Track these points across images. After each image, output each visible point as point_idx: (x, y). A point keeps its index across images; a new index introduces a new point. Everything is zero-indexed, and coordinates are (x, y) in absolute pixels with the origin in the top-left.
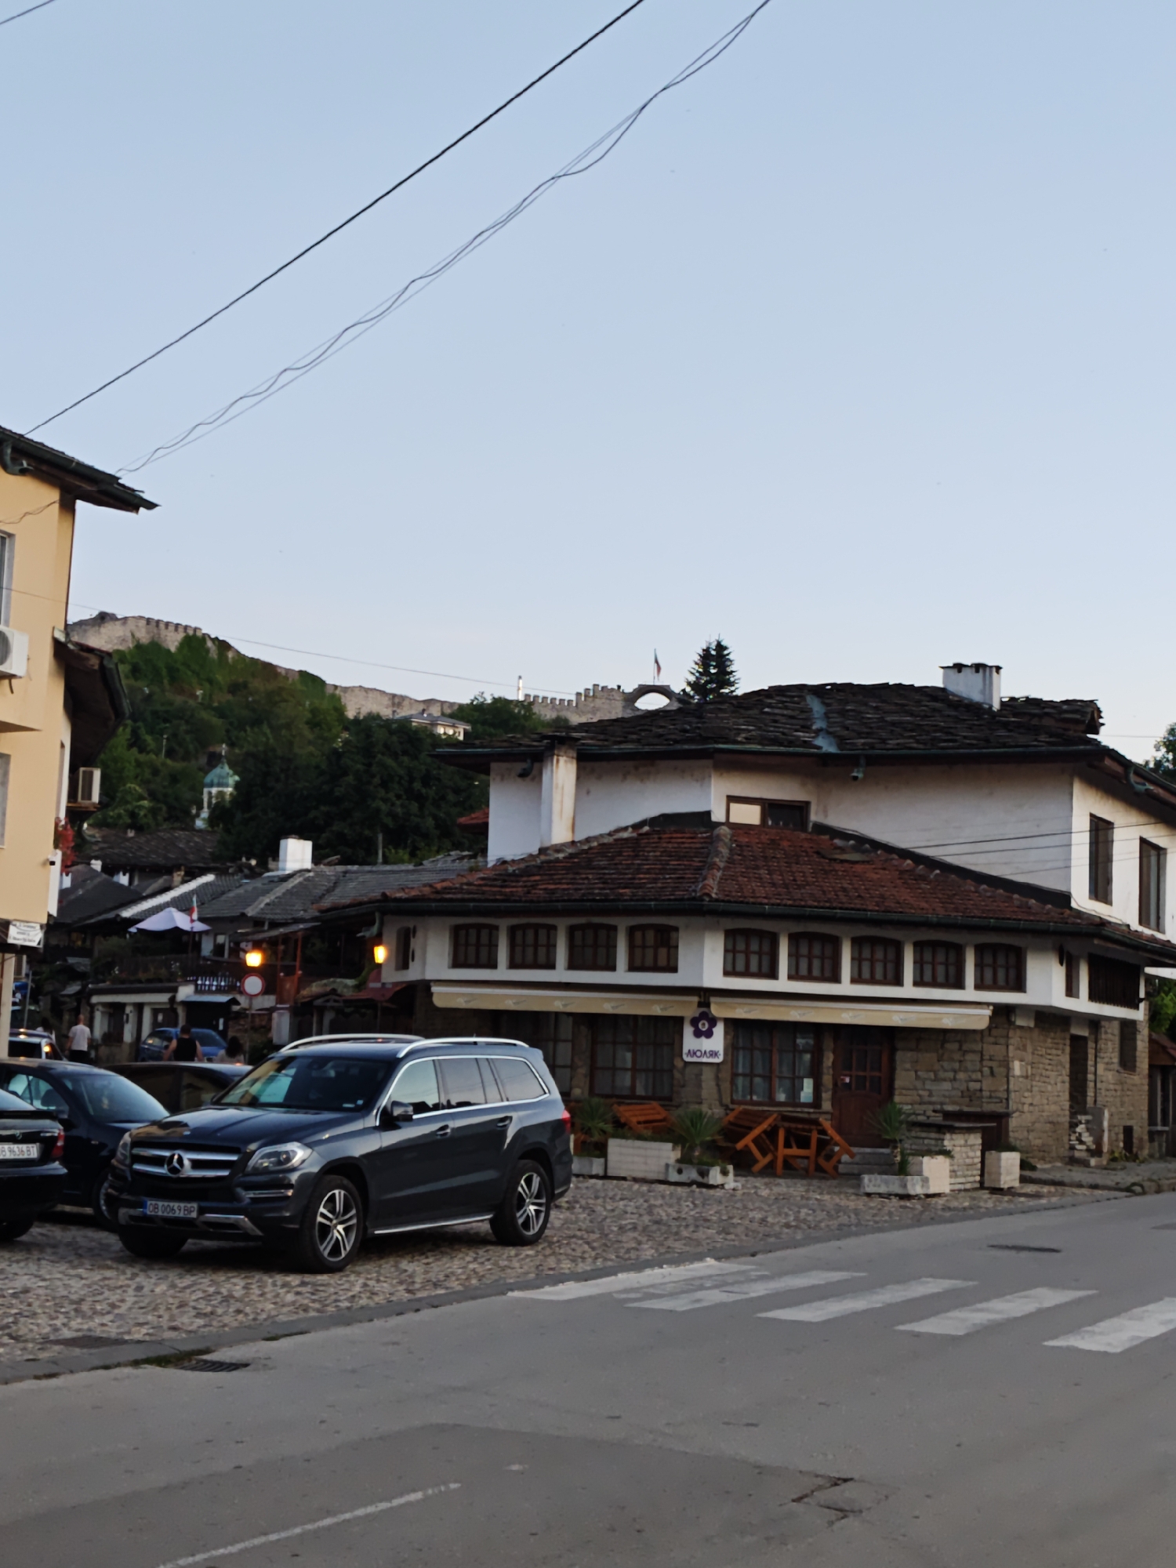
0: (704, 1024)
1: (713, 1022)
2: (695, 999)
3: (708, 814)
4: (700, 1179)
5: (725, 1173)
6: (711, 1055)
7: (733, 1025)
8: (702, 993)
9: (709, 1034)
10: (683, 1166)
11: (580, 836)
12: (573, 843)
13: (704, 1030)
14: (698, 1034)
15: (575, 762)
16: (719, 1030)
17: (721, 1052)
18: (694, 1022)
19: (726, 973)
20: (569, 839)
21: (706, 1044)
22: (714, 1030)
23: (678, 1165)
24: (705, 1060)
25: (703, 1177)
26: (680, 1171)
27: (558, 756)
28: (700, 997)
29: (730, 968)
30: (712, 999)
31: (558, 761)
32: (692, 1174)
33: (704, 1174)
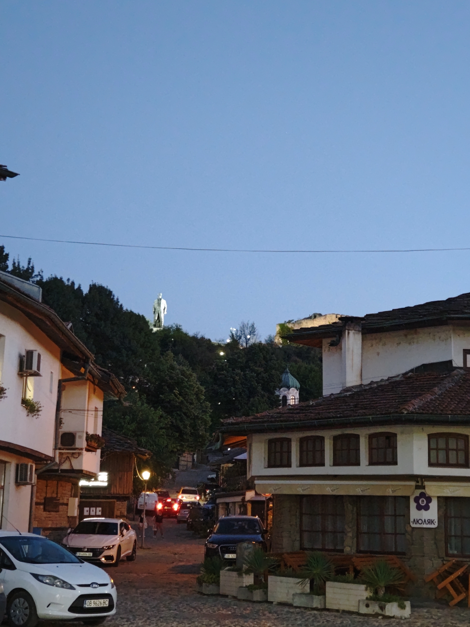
0: (423, 501)
1: (429, 500)
2: (413, 483)
3: (451, 362)
4: (380, 612)
5: (402, 607)
6: (429, 523)
7: (444, 501)
8: (419, 479)
9: (427, 508)
10: (369, 602)
11: (366, 382)
12: (361, 385)
13: (423, 505)
14: (419, 508)
15: (360, 334)
16: (434, 505)
17: (436, 520)
18: (417, 500)
19: (431, 464)
20: (358, 383)
21: (425, 515)
22: (430, 505)
23: (366, 602)
24: (425, 526)
25: (382, 611)
26: (367, 606)
27: (348, 330)
28: (418, 482)
29: (433, 460)
30: (426, 483)
31: (349, 333)
32: (374, 608)
33: (382, 608)
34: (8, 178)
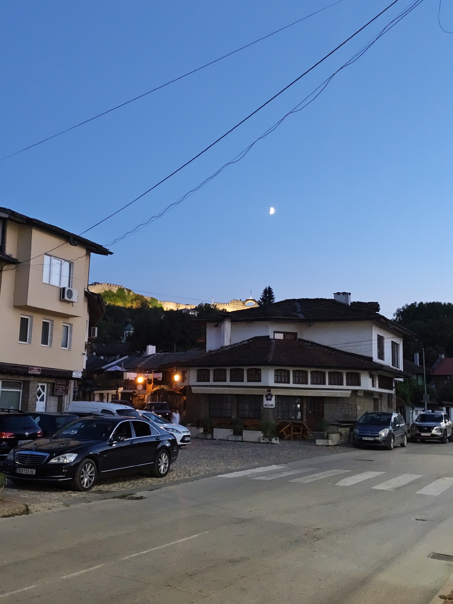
0: (269, 397)
1: (272, 396)
2: (266, 390)
3: (269, 336)
4: (269, 442)
5: (276, 440)
6: (271, 406)
7: (277, 397)
8: (268, 388)
9: (271, 400)
10: (264, 438)
11: (233, 343)
12: (230, 345)
13: (269, 398)
14: (267, 399)
15: (230, 322)
16: (273, 398)
17: (274, 405)
18: (266, 396)
19: (275, 382)
20: (229, 344)
21: (270, 403)
22: (272, 398)
23: (263, 438)
24: (270, 407)
25: (270, 441)
26: (264, 439)
27: (226, 321)
28: (268, 389)
29: (276, 381)
30: (271, 390)
31: (226, 322)
32: (267, 440)
33: (270, 440)
34: (109, 254)
